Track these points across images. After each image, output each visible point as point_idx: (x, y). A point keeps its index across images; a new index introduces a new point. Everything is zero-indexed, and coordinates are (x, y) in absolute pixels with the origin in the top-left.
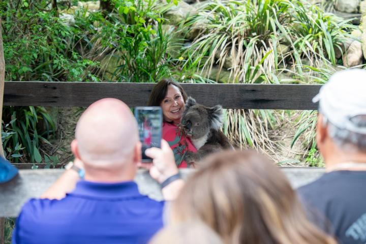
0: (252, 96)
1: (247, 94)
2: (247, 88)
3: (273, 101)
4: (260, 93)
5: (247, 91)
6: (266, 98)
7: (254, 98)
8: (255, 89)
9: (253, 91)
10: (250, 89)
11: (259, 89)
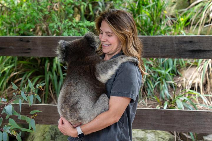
0: (190, 47)
1: (185, 45)
2: (185, 40)
3: (209, 51)
4: (197, 44)
5: (185, 42)
6: (202, 48)
7: (192, 49)
8: (192, 40)
9: (191, 42)
10: (187, 40)
11: (196, 40)
